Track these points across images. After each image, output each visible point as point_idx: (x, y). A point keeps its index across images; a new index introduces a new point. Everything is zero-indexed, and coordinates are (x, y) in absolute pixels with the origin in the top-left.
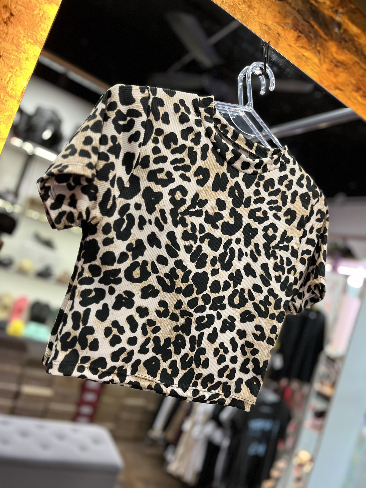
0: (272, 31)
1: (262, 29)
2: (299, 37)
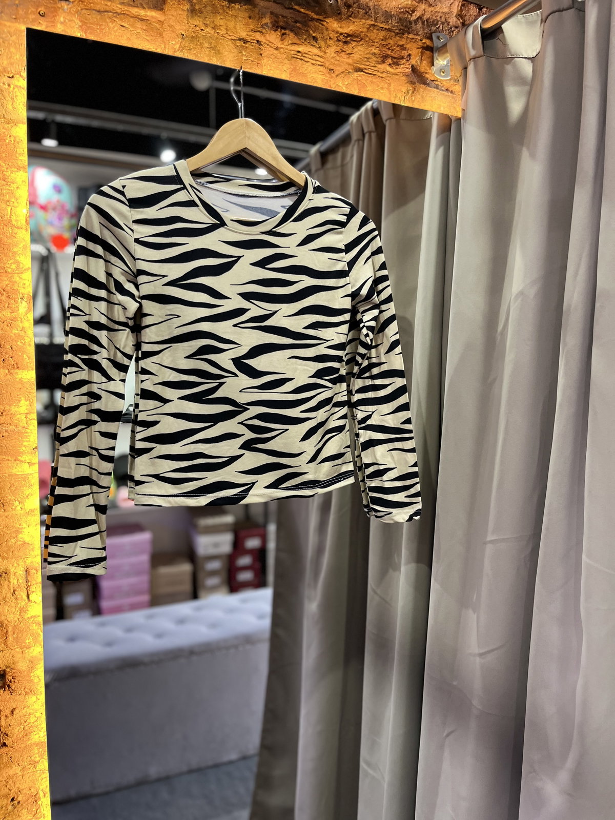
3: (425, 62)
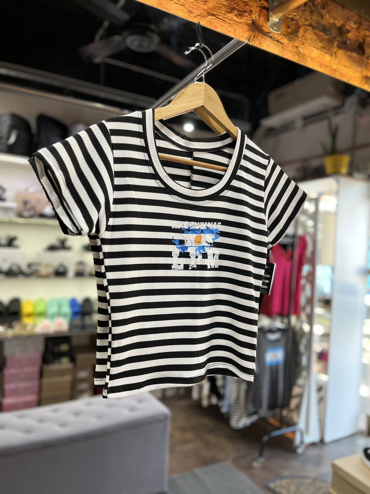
3: (262, 18)
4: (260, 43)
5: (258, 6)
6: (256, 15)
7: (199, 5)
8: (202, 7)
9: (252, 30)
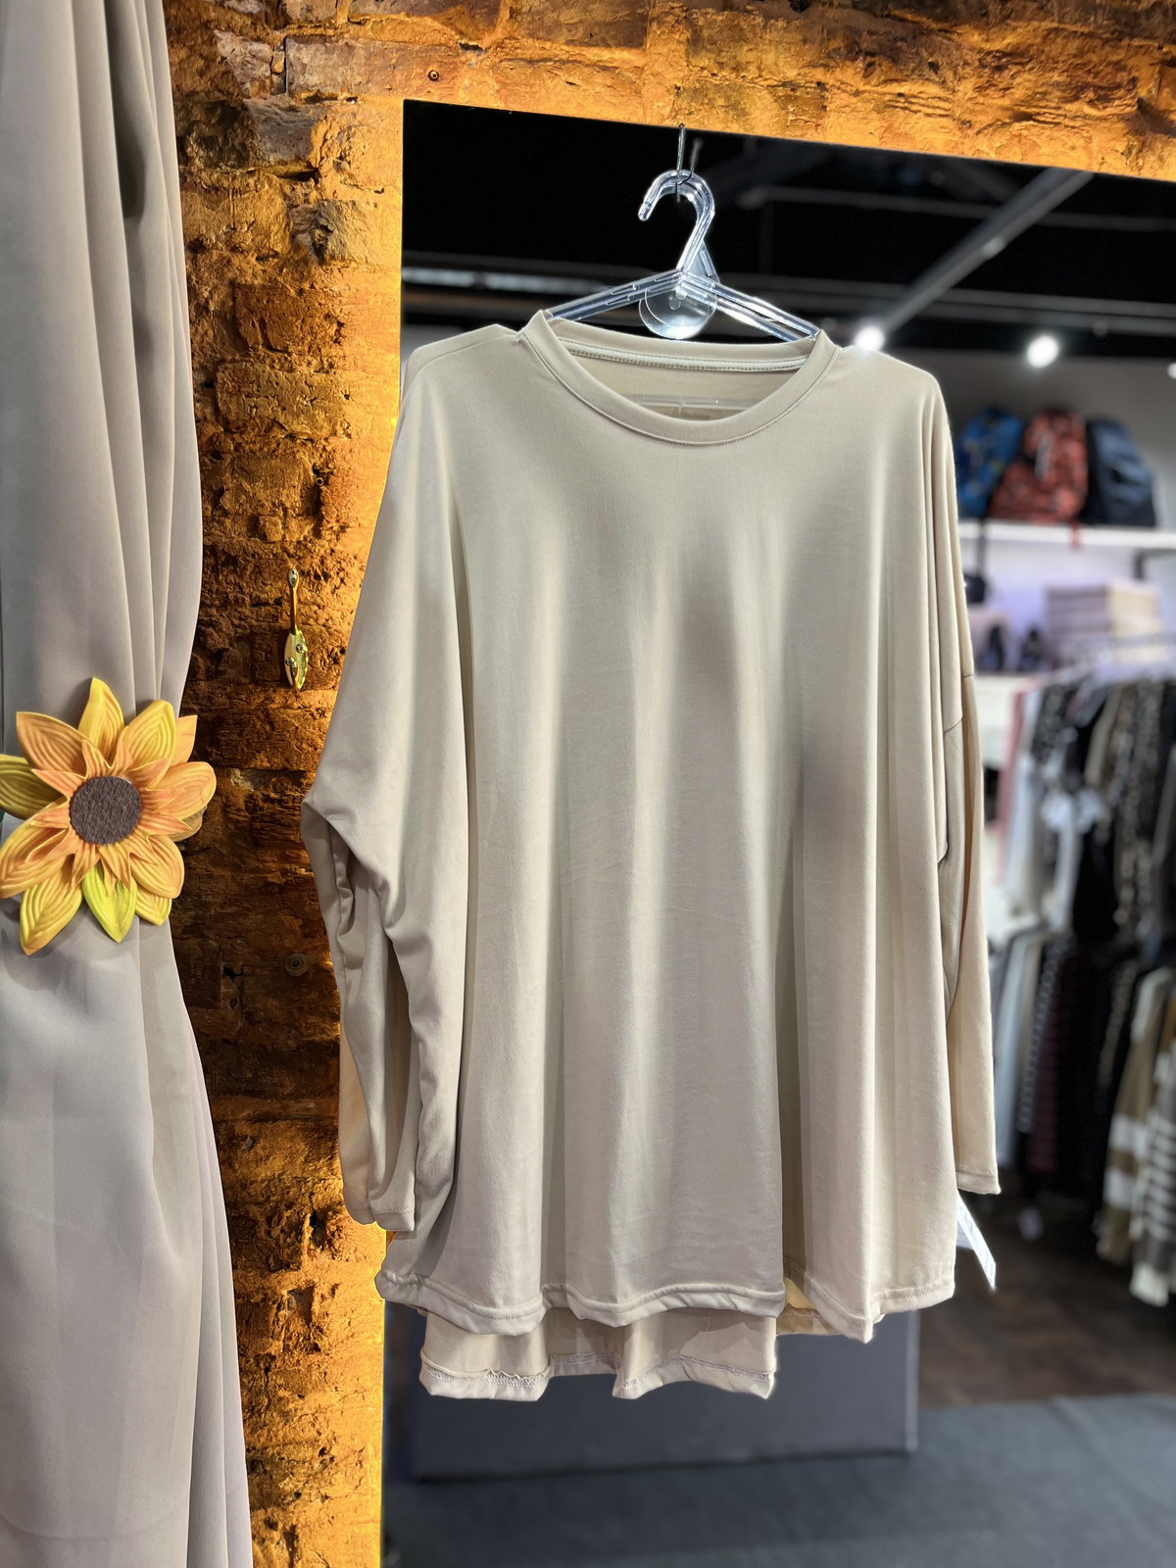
0: (803, 89)
1: (779, 97)
2: (871, 64)
4: (1161, 159)
5: (1155, 61)
6: (1151, 85)
7: (990, 101)
8: (996, 104)
9: (1136, 131)
